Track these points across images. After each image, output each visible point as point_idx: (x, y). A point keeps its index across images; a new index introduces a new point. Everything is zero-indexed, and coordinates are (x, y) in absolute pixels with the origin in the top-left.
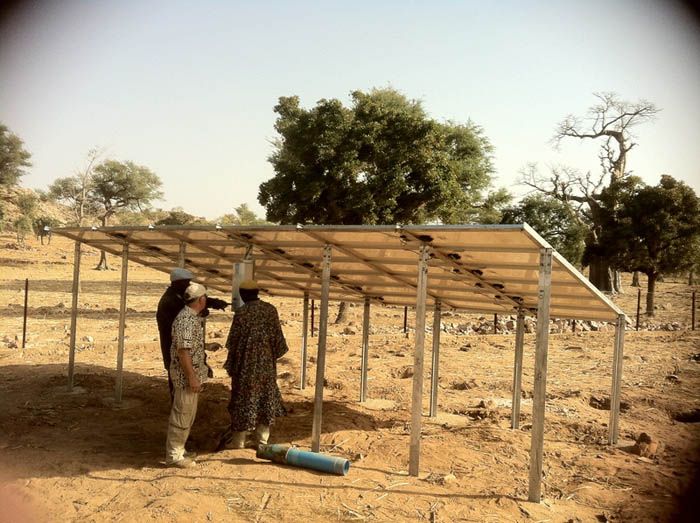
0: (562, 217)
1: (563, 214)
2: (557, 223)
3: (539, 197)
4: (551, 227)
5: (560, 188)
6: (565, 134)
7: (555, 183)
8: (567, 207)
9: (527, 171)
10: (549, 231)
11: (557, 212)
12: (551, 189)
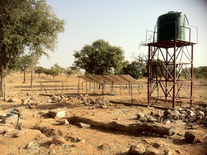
0: (141, 66)
1: (141, 65)
2: (140, 67)
3: (136, 61)
4: (139, 68)
5: (140, 58)
6: (141, 45)
7: (139, 57)
8: (142, 63)
9: (133, 54)
10: (138, 69)
11: (140, 64)
12: (138, 58)
